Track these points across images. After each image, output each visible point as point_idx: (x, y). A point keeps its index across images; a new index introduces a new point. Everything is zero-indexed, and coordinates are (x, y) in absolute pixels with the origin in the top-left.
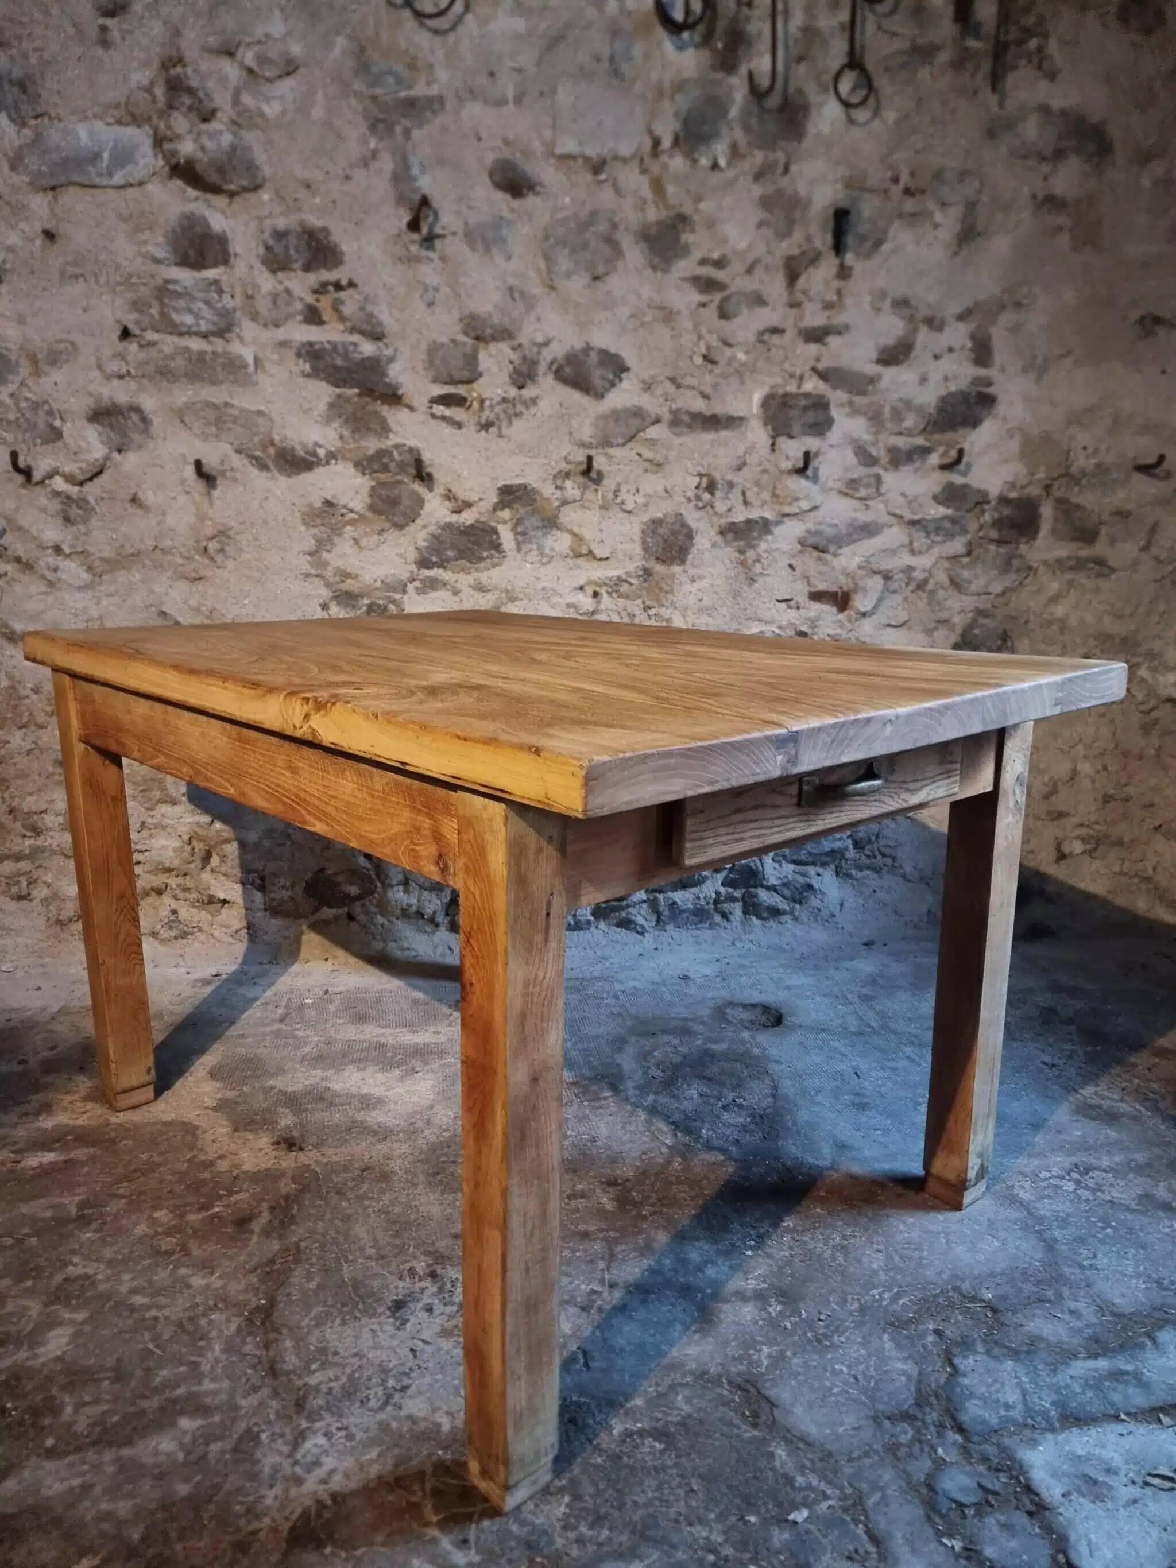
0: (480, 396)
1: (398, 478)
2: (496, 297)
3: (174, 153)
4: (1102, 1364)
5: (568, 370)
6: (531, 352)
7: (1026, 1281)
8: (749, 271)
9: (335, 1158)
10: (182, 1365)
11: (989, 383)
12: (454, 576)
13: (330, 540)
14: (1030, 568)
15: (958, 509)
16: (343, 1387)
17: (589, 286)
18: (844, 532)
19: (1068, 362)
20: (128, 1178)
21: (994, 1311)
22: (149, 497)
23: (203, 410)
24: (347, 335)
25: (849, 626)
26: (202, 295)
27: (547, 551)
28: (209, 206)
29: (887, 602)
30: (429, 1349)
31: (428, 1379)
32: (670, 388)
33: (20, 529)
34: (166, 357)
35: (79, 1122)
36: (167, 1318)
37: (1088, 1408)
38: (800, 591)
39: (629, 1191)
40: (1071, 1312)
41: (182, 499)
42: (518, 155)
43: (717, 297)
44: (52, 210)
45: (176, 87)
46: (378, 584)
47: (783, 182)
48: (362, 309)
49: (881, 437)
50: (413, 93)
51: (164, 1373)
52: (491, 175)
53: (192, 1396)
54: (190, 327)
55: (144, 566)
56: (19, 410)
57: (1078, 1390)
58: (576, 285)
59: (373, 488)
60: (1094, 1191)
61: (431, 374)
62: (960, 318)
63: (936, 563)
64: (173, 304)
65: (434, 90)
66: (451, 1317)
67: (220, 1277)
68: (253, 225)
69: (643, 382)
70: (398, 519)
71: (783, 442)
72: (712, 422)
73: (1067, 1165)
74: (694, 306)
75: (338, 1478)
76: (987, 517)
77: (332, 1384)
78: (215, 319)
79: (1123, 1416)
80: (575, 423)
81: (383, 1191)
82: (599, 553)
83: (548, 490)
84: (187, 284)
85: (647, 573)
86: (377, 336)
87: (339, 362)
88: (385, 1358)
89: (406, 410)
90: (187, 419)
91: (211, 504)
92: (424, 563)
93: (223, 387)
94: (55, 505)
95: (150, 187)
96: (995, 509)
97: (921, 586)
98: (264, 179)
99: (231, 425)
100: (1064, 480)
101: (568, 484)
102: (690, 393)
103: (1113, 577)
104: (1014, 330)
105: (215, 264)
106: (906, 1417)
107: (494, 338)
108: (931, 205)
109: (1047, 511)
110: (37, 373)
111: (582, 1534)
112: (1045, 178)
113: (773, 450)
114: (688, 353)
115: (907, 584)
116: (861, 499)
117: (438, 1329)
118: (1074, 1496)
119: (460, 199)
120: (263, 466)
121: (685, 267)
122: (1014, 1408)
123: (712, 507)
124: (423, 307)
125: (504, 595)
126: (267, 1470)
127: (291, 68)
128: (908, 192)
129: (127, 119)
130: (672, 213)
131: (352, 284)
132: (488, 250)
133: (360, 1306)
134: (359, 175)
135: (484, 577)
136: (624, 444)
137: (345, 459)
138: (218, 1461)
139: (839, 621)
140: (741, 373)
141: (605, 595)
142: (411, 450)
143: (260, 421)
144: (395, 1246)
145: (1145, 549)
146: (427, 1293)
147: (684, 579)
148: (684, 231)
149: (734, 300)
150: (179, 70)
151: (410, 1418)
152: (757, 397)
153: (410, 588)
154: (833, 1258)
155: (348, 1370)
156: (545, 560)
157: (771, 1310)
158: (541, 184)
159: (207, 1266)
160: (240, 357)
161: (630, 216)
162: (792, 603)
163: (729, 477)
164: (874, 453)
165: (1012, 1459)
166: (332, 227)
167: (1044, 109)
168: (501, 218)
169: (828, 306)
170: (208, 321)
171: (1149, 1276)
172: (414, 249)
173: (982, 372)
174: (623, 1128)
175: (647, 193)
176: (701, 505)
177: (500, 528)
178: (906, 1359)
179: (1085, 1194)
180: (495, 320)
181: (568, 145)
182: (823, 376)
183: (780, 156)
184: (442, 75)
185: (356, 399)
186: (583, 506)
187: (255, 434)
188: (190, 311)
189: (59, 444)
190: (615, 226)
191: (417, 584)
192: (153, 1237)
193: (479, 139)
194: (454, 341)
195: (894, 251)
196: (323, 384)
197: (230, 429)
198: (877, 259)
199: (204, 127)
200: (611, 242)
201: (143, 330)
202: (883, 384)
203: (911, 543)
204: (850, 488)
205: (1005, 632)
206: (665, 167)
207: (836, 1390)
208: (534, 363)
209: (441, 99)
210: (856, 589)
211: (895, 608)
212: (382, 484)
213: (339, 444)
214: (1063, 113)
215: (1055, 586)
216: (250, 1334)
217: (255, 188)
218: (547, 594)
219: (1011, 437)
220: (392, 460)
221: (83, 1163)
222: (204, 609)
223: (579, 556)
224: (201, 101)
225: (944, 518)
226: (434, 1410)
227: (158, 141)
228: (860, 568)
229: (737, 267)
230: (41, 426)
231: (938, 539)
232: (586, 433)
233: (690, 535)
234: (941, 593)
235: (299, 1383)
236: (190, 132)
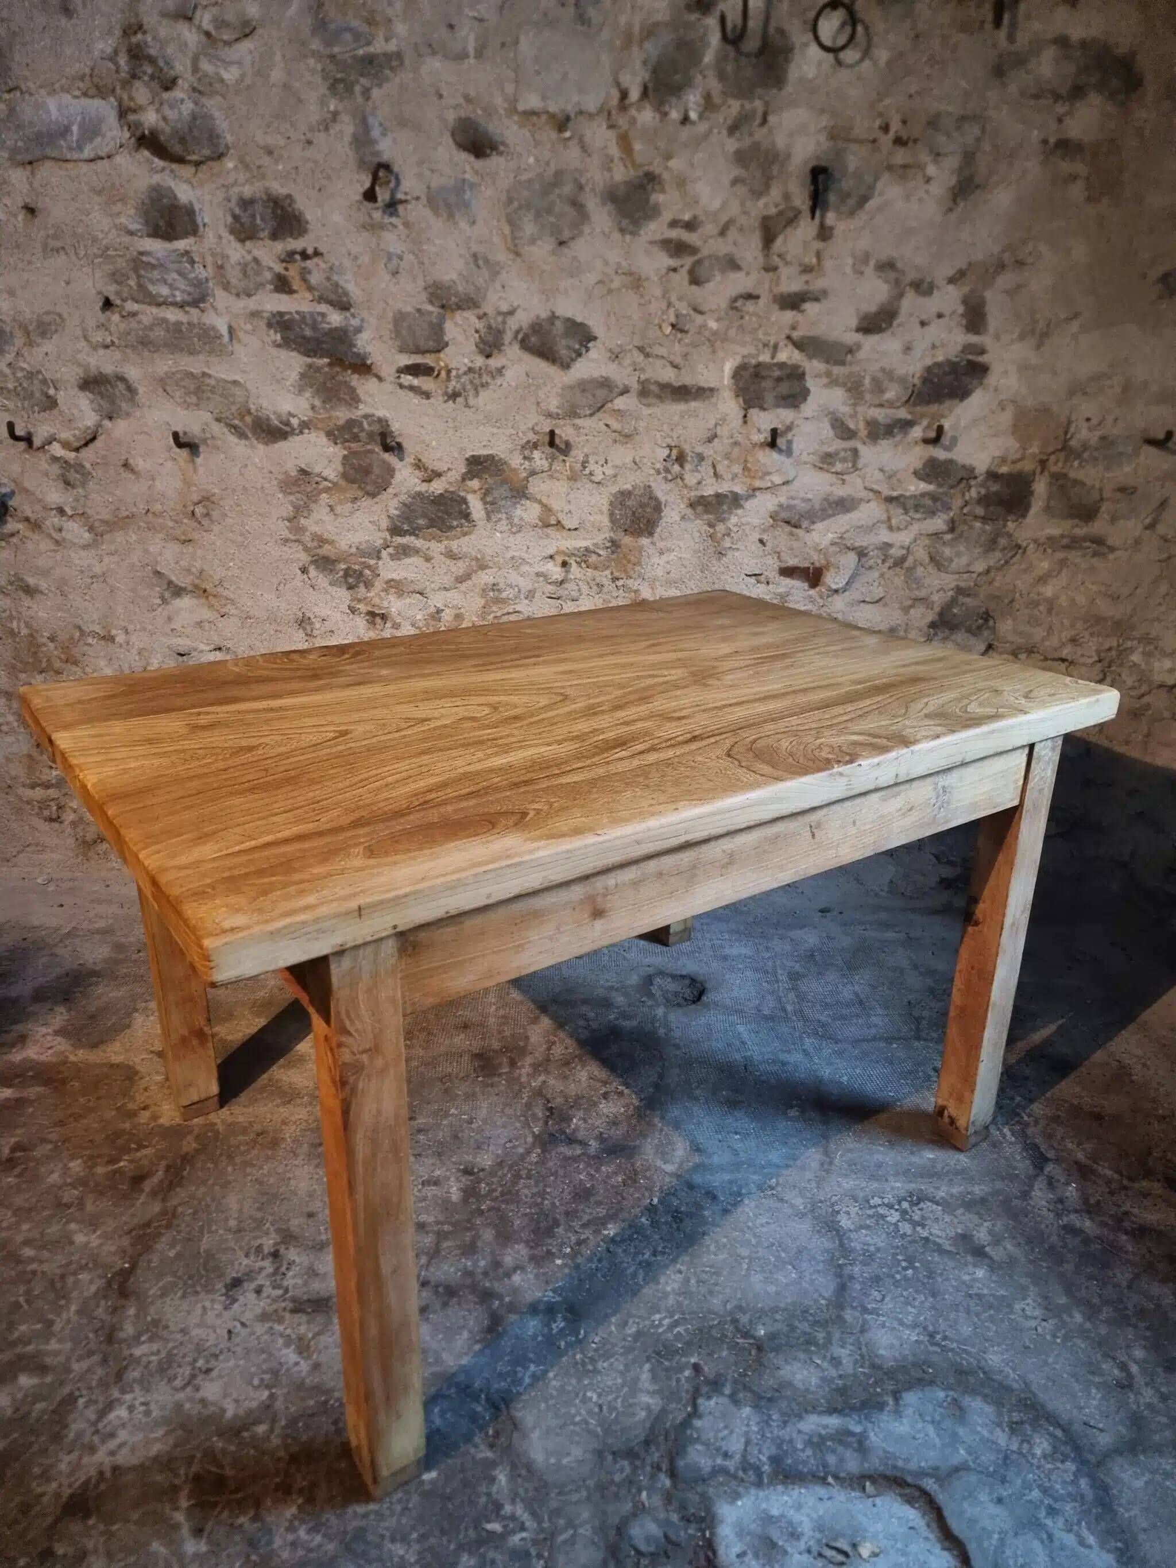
0: (447, 366)
1: (369, 447)
2: (460, 264)
3: (138, 125)
4: (834, 1422)
5: (533, 339)
6: (496, 321)
7: (805, 1319)
8: (723, 233)
9: (241, 1119)
10: (39, 1322)
11: (983, 352)
12: (426, 544)
13: (306, 506)
14: (1018, 547)
15: (940, 485)
16: (160, 1362)
17: (553, 253)
18: (817, 507)
19: (1075, 326)
20: (61, 1123)
21: (760, 1349)
22: (139, 463)
23: (182, 379)
24: (315, 304)
25: (821, 602)
26: (175, 266)
27: (516, 521)
28: (175, 177)
29: (863, 579)
30: (244, 1332)
31: (232, 1363)
32: (640, 358)
33: (26, 491)
34: (146, 328)
35: (43, 1058)
36: (43, 1273)
37: (801, 1467)
38: (770, 566)
39: (479, 1183)
40: (833, 1359)
41: (169, 465)
42: (480, 112)
43: (688, 261)
44: (31, 184)
45: (137, 55)
46: (353, 550)
47: (760, 134)
48: (328, 279)
49: (860, 409)
50: (371, 49)
51: (23, 1328)
52: (453, 134)
53: (38, 1354)
54: (167, 297)
55: (139, 527)
56: (17, 380)
57: (800, 1446)
58: (541, 251)
59: (345, 457)
60: (915, 1224)
61: (398, 343)
62: (951, 281)
63: (915, 540)
64: (149, 275)
65: (392, 47)
66: (275, 1300)
67: (99, 1237)
68: (220, 195)
69: (611, 351)
70: (370, 488)
71: (754, 412)
72: (682, 393)
73: (902, 1193)
74: (664, 271)
75: (125, 1451)
76: (974, 493)
77: (153, 1358)
78: (188, 289)
79: (830, 1480)
80: (541, 394)
81: (268, 1158)
82: (568, 523)
83: (516, 461)
84: (159, 255)
85: (615, 545)
86: (344, 306)
87: (308, 333)
88: (204, 1336)
89: (375, 380)
90: (168, 388)
91: (195, 470)
92: (395, 531)
93: (201, 357)
94: (55, 470)
95: (118, 159)
96: (982, 485)
97: (899, 562)
98: (227, 147)
99: (209, 394)
100: (1062, 456)
101: (536, 454)
102: (659, 363)
103: (1111, 556)
104: (1011, 293)
105: (185, 235)
106: (630, 1454)
107: (459, 308)
108: (925, 157)
109: (1040, 487)
110: (30, 344)
111: (299, 1537)
112: (1060, 121)
113: (745, 422)
114: (656, 321)
115: (884, 561)
116: (837, 473)
117: (259, 1311)
118: (749, 1557)
119: (420, 163)
120: (242, 435)
121: (656, 229)
122: (731, 1457)
123: (682, 479)
124: (388, 277)
125: (474, 563)
126: (72, 1435)
127: (247, 31)
128: (899, 141)
129: (92, 91)
130: (640, 173)
131: (317, 253)
132: (451, 216)
133: (203, 1281)
134: (320, 138)
135: (454, 545)
136: (591, 415)
137: (316, 428)
138: (38, 1420)
139: (811, 597)
140: (714, 341)
141: (574, 564)
142: (380, 420)
143: (237, 391)
144: (255, 1220)
145: (1151, 526)
146: (264, 1274)
147: (652, 550)
148: (653, 190)
149: (707, 263)
150: (139, 36)
151: (203, 1401)
152: (729, 367)
153: (384, 554)
154: (634, 1275)
155: (171, 1345)
156: (514, 530)
157: (554, 1326)
158: (503, 143)
159: (93, 1223)
160: (213, 328)
161: (596, 177)
162: (762, 578)
163: (699, 449)
164: (852, 426)
165: (708, 1510)
166: (297, 197)
167: (1062, 42)
168: (464, 180)
169: (807, 269)
170: (183, 291)
171: (925, 1328)
172: (377, 215)
173: (973, 339)
174: (502, 1111)
175: (614, 151)
176: (670, 477)
177: (470, 498)
178: (654, 1392)
179: (906, 1228)
180: (460, 289)
181: (532, 101)
182: (799, 345)
183: (758, 104)
184: (401, 28)
185: (326, 369)
186: (551, 477)
187: (233, 403)
188: (165, 282)
189: (55, 412)
190: (581, 188)
191: (391, 550)
192: (60, 1188)
193: (441, 96)
194: (419, 310)
195: (880, 209)
196: (294, 354)
197: (208, 399)
198: (862, 216)
199: (166, 95)
200: (577, 205)
201: (124, 300)
202: (861, 355)
203: (889, 519)
204: (827, 460)
205: (987, 613)
206: (633, 121)
207: (578, 1419)
208: (499, 333)
209: (399, 55)
210: (827, 567)
211: (871, 585)
212: (354, 453)
213: (310, 413)
214: (1084, 44)
215: (1045, 565)
216: (105, 1297)
217: (220, 156)
218: (516, 563)
219: (1003, 409)
220: (363, 430)
221: (31, 1102)
222: (193, 570)
223: (548, 526)
224: (161, 70)
225: (923, 495)
226: (226, 1396)
227: (123, 113)
228: (833, 544)
229: (710, 229)
230: (38, 395)
231: (918, 516)
232: (553, 404)
233: (658, 508)
234: (920, 571)
235: (126, 1352)
236: (152, 103)
